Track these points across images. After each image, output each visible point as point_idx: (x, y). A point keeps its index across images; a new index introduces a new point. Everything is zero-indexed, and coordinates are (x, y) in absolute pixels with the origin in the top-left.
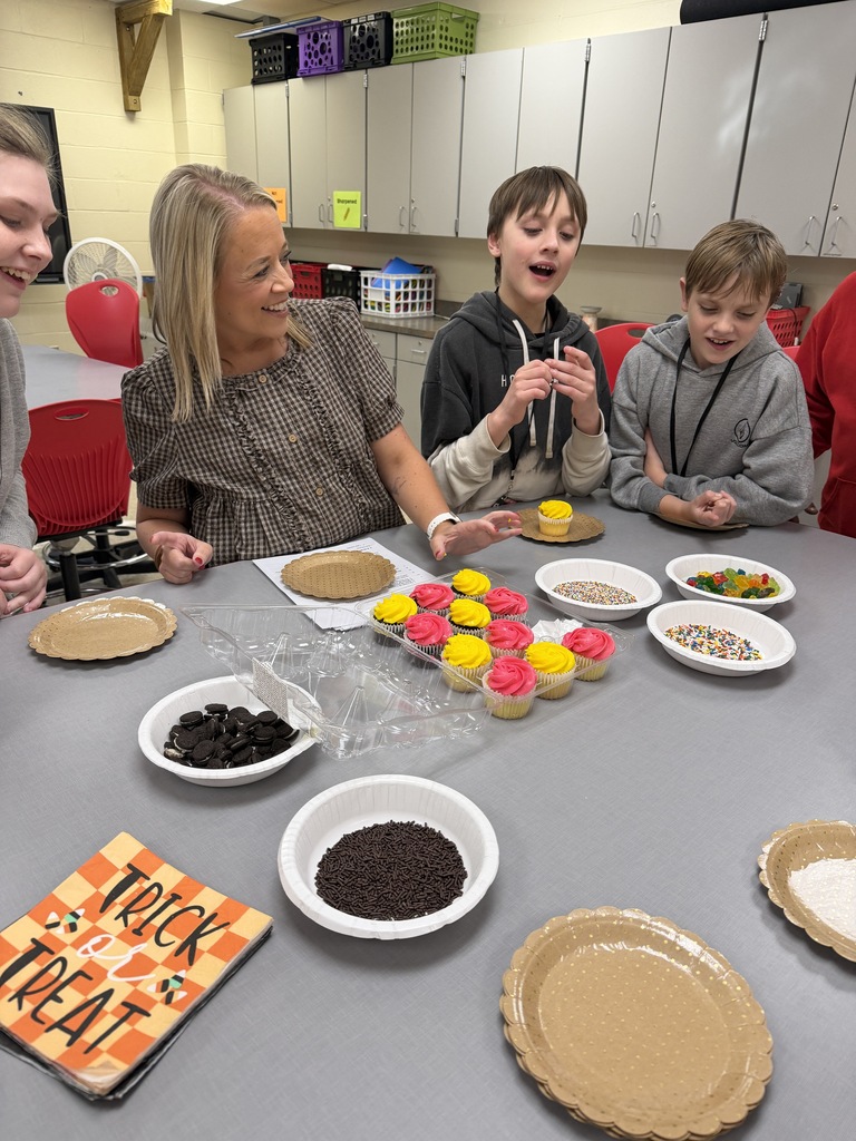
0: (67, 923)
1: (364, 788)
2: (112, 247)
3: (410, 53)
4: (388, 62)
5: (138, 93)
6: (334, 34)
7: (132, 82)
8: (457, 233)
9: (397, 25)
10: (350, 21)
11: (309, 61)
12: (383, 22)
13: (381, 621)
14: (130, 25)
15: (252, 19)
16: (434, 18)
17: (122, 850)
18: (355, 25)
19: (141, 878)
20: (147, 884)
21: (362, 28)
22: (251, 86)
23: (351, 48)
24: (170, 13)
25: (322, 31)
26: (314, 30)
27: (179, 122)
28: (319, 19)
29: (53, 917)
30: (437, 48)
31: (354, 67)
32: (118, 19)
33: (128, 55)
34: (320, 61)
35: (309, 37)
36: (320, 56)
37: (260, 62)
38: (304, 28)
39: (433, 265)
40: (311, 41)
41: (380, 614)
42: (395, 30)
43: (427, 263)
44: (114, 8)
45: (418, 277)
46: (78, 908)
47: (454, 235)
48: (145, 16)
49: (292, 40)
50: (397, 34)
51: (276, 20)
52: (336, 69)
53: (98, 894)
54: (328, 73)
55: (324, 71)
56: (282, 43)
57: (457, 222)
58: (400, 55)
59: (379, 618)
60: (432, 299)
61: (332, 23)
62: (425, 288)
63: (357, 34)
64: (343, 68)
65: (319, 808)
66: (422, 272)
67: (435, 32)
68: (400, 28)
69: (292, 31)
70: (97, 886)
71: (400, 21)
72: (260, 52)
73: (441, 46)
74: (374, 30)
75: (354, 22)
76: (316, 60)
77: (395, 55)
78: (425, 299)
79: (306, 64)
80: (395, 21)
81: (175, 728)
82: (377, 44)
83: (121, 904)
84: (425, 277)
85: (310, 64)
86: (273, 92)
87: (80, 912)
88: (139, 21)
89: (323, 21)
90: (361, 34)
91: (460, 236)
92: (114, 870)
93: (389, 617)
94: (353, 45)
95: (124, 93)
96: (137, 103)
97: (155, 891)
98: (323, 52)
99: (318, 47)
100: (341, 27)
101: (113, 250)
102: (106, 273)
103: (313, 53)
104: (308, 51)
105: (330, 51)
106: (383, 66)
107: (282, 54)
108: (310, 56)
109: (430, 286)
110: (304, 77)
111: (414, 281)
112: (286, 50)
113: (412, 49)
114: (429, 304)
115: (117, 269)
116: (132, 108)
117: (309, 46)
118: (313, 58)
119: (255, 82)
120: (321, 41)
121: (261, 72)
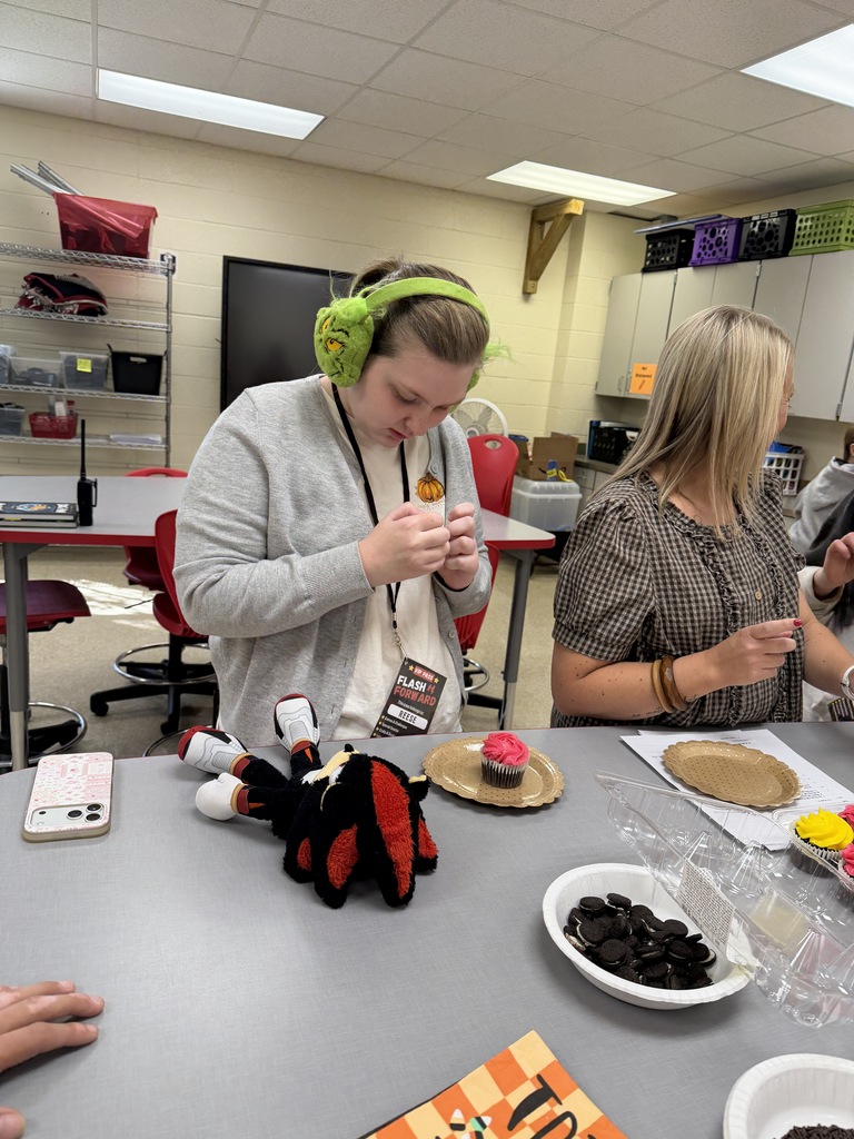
0: (474, 1130)
1: (825, 1072)
2: (488, 407)
3: (811, 245)
4: (785, 254)
5: (536, 278)
6: (732, 230)
7: (534, 269)
8: (838, 417)
9: (801, 221)
10: (751, 218)
11: (703, 253)
12: (786, 218)
13: (807, 840)
14: (542, 223)
15: (651, 217)
16: (843, 214)
17: (533, 1055)
18: (755, 222)
19: (552, 1099)
20: (559, 1110)
21: (763, 224)
22: (640, 274)
23: (748, 241)
24: (580, 213)
25: (721, 227)
26: (711, 226)
27: (567, 303)
28: (720, 216)
29: (457, 1117)
30: (842, 241)
31: (748, 258)
32: (533, 219)
33: (535, 247)
34: (714, 253)
35: (706, 232)
36: (715, 248)
37: (653, 254)
38: (703, 225)
39: (804, 446)
40: (708, 236)
41: (805, 832)
42: (798, 225)
43: (795, 444)
44: (531, 209)
45: (785, 456)
46: (484, 1114)
47: (834, 419)
48: (558, 215)
49: (689, 235)
50: (800, 229)
51: (674, 218)
52: (729, 260)
53: (504, 1103)
54: (721, 263)
55: (716, 261)
56: (678, 238)
57: (839, 406)
58: (800, 247)
59: (805, 837)
60: (797, 479)
61: (732, 219)
62: (791, 468)
63: (756, 229)
64: (736, 259)
65: (769, 1081)
66: (790, 452)
67: (842, 227)
68: (803, 223)
69: (691, 227)
70: (505, 1093)
71: (804, 217)
72: (655, 245)
73: (846, 239)
74: (775, 226)
75: (754, 219)
76: (710, 252)
77: (794, 248)
78: (789, 478)
79: (699, 255)
80: (799, 217)
81: (573, 912)
82: (777, 238)
83: (532, 1126)
84: (793, 457)
85: (703, 255)
86: (663, 279)
87: (487, 1120)
88: (549, 220)
89: (723, 218)
90: (761, 229)
91: (841, 420)
92: (522, 1078)
93: (818, 839)
94: (750, 238)
95: (525, 278)
96: (535, 287)
97: (568, 1122)
98: (718, 245)
99: (713, 241)
100: (740, 223)
101: (489, 410)
102: (479, 429)
103: (708, 246)
104: (702, 244)
105: (725, 244)
106: (779, 257)
107: (676, 246)
108: (704, 248)
109: (796, 466)
110: (695, 266)
111: (780, 460)
112: (681, 244)
113: (814, 242)
114: (792, 483)
115: (489, 426)
116: (529, 290)
117: (705, 239)
118: (707, 250)
119: (645, 270)
120: (718, 235)
121: (652, 262)
